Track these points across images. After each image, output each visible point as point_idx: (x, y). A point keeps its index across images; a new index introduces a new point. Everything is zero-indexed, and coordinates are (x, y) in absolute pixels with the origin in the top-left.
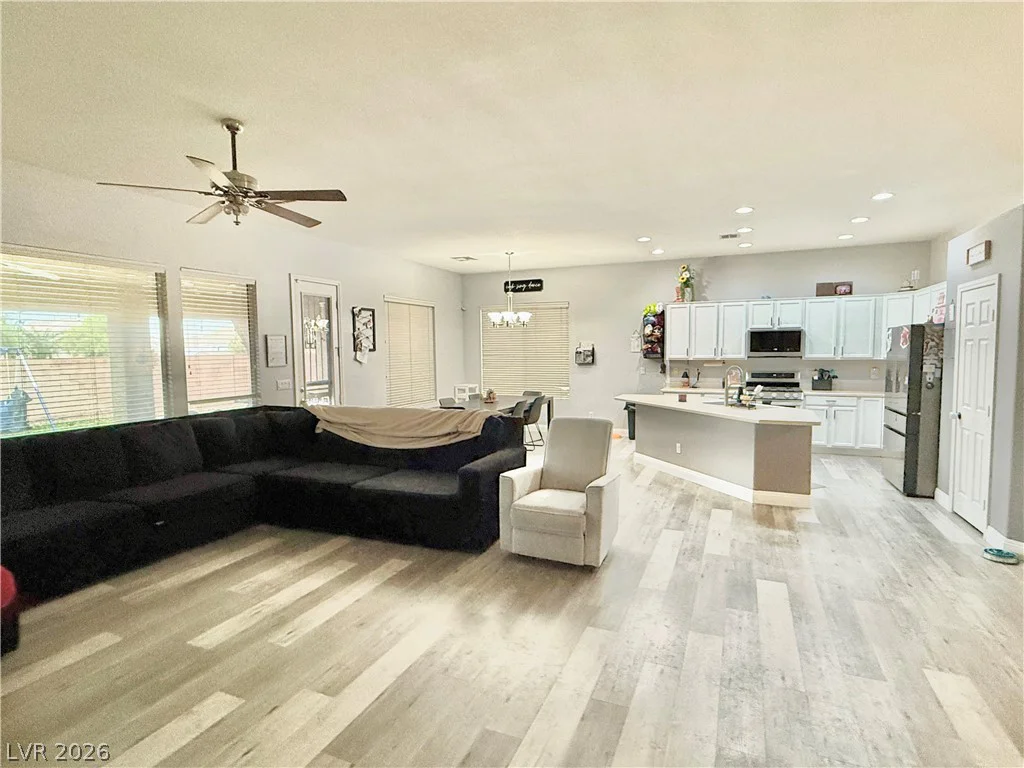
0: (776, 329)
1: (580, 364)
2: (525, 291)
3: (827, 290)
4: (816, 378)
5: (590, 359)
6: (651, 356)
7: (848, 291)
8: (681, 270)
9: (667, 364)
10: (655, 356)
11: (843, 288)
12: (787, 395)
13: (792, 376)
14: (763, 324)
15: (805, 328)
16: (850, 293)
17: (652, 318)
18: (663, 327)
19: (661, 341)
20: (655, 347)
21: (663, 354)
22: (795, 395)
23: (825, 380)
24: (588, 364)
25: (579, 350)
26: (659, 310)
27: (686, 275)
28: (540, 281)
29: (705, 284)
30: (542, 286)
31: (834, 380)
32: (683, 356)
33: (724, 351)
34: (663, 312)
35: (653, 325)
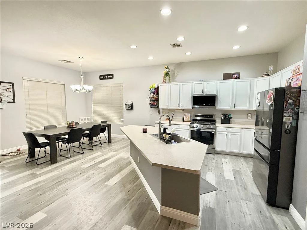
0: (205, 95)
1: (127, 110)
2: (107, 79)
3: (228, 77)
4: (223, 118)
5: (131, 108)
6: (153, 107)
7: (237, 77)
8: (165, 68)
9: (161, 110)
10: (154, 107)
11: (235, 76)
12: (208, 126)
13: (212, 116)
14: (199, 93)
15: (218, 95)
16: (239, 78)
17: (153, 90)
18: (158, 94)
19: (157, 100)
20: (155, 103)
21: (158, 106)
22: (212, 126)
23: (227, 119)
24: (130, 110)
25: (126, 104)
26: (156, 86)
27: (167, 70)
28: (112, 75)
29: (176, 75)
30: (113, 77)
31: (231, 119)
32: (165, 107)
33: (182, 105)
34: (158, 87)
35: (154, 93)
